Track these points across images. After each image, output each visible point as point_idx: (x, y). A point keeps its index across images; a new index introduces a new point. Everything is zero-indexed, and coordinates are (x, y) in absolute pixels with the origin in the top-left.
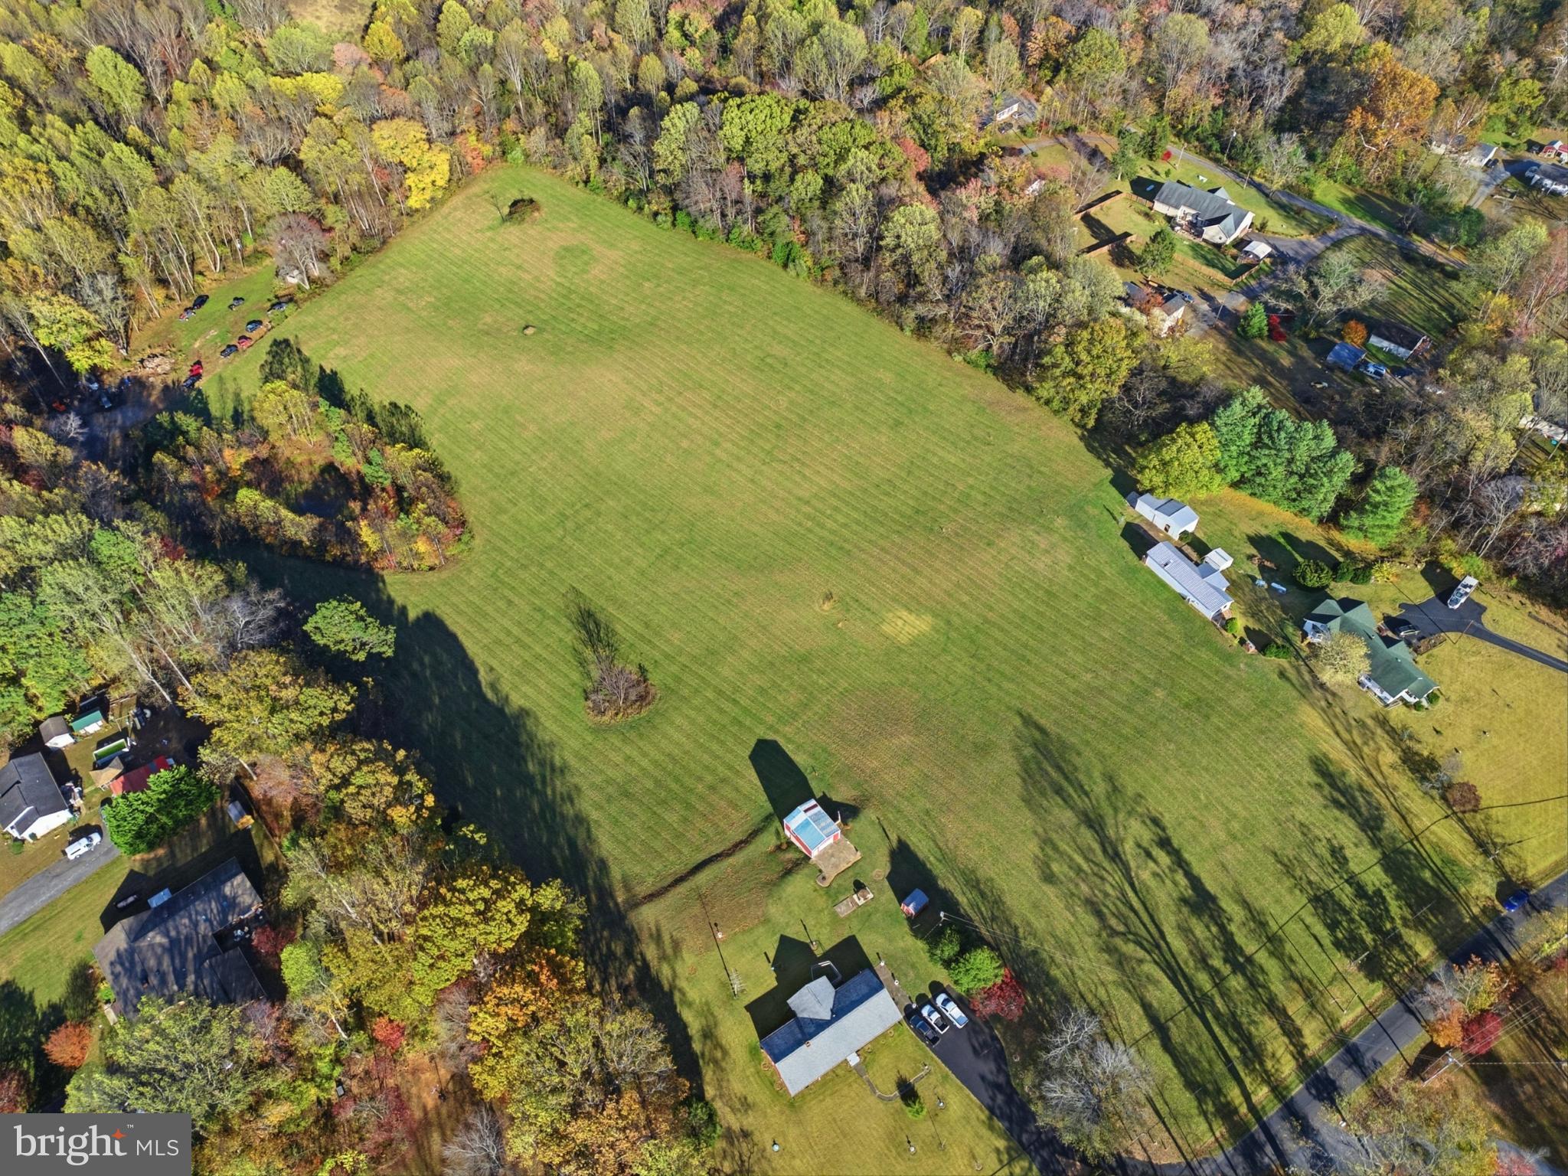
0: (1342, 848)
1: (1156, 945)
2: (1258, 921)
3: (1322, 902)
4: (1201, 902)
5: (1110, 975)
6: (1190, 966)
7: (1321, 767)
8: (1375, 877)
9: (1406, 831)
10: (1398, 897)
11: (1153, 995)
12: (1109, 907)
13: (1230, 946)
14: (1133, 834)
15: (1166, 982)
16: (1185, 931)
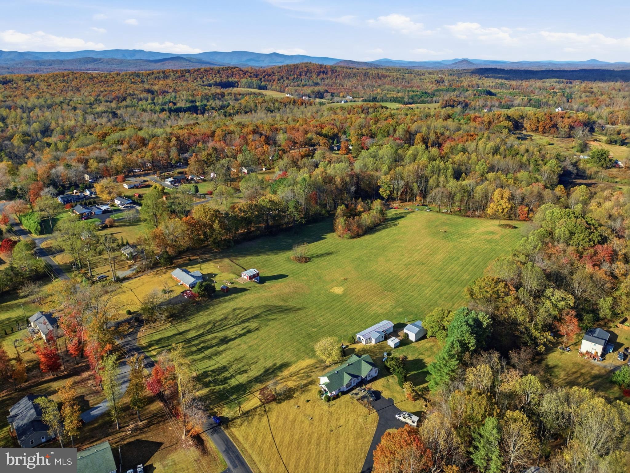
0: (246, 373)
1: (209, 332)
2: (217, 354)
3: (224, 369)
4: (225, 341)
5: (200, 323)
6: (202, 339)
7: (285, 366)
8: (233, 382)
9: (255, 390)
10: (224, 388)
11: (191, 332)
12: (225, 322)
13: (207, 348)
14: (253, 325)
15: (196, 334)
16: (215, 338)
